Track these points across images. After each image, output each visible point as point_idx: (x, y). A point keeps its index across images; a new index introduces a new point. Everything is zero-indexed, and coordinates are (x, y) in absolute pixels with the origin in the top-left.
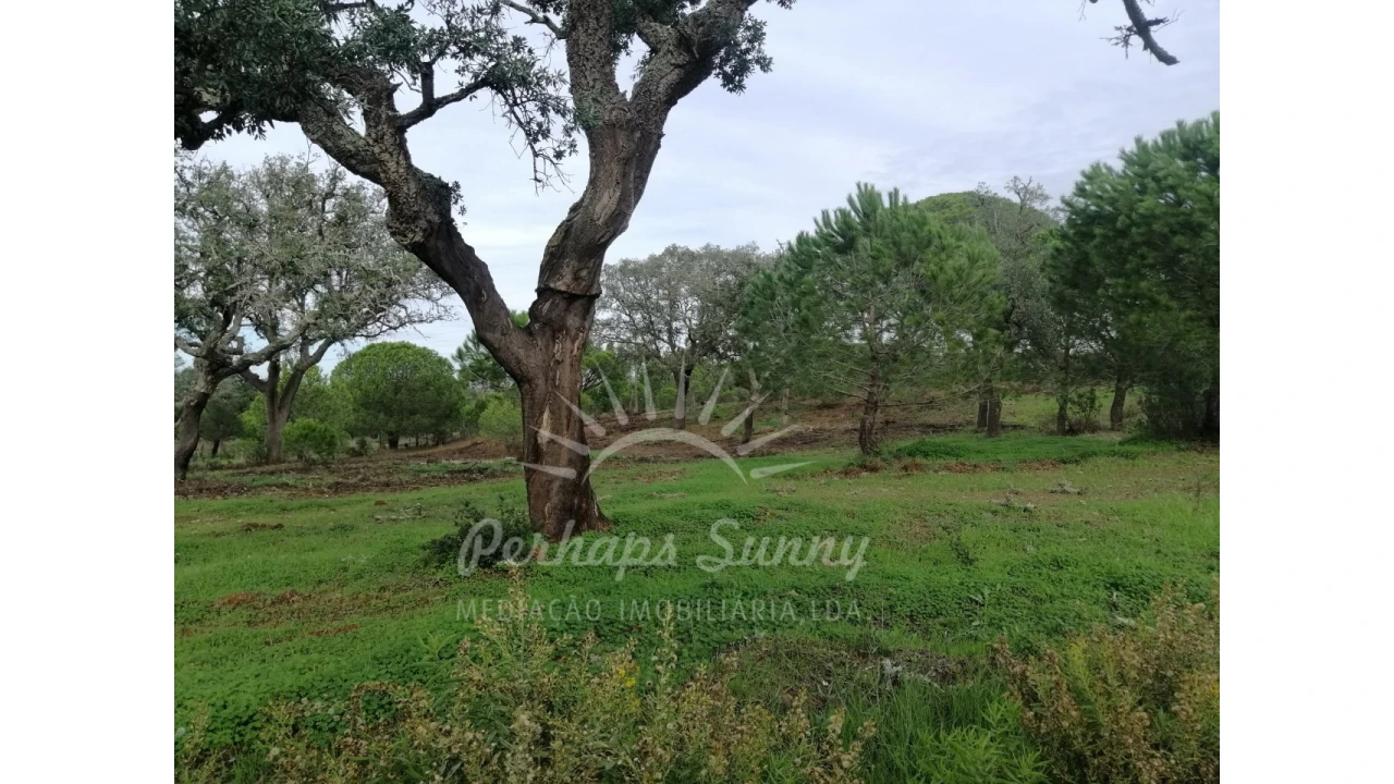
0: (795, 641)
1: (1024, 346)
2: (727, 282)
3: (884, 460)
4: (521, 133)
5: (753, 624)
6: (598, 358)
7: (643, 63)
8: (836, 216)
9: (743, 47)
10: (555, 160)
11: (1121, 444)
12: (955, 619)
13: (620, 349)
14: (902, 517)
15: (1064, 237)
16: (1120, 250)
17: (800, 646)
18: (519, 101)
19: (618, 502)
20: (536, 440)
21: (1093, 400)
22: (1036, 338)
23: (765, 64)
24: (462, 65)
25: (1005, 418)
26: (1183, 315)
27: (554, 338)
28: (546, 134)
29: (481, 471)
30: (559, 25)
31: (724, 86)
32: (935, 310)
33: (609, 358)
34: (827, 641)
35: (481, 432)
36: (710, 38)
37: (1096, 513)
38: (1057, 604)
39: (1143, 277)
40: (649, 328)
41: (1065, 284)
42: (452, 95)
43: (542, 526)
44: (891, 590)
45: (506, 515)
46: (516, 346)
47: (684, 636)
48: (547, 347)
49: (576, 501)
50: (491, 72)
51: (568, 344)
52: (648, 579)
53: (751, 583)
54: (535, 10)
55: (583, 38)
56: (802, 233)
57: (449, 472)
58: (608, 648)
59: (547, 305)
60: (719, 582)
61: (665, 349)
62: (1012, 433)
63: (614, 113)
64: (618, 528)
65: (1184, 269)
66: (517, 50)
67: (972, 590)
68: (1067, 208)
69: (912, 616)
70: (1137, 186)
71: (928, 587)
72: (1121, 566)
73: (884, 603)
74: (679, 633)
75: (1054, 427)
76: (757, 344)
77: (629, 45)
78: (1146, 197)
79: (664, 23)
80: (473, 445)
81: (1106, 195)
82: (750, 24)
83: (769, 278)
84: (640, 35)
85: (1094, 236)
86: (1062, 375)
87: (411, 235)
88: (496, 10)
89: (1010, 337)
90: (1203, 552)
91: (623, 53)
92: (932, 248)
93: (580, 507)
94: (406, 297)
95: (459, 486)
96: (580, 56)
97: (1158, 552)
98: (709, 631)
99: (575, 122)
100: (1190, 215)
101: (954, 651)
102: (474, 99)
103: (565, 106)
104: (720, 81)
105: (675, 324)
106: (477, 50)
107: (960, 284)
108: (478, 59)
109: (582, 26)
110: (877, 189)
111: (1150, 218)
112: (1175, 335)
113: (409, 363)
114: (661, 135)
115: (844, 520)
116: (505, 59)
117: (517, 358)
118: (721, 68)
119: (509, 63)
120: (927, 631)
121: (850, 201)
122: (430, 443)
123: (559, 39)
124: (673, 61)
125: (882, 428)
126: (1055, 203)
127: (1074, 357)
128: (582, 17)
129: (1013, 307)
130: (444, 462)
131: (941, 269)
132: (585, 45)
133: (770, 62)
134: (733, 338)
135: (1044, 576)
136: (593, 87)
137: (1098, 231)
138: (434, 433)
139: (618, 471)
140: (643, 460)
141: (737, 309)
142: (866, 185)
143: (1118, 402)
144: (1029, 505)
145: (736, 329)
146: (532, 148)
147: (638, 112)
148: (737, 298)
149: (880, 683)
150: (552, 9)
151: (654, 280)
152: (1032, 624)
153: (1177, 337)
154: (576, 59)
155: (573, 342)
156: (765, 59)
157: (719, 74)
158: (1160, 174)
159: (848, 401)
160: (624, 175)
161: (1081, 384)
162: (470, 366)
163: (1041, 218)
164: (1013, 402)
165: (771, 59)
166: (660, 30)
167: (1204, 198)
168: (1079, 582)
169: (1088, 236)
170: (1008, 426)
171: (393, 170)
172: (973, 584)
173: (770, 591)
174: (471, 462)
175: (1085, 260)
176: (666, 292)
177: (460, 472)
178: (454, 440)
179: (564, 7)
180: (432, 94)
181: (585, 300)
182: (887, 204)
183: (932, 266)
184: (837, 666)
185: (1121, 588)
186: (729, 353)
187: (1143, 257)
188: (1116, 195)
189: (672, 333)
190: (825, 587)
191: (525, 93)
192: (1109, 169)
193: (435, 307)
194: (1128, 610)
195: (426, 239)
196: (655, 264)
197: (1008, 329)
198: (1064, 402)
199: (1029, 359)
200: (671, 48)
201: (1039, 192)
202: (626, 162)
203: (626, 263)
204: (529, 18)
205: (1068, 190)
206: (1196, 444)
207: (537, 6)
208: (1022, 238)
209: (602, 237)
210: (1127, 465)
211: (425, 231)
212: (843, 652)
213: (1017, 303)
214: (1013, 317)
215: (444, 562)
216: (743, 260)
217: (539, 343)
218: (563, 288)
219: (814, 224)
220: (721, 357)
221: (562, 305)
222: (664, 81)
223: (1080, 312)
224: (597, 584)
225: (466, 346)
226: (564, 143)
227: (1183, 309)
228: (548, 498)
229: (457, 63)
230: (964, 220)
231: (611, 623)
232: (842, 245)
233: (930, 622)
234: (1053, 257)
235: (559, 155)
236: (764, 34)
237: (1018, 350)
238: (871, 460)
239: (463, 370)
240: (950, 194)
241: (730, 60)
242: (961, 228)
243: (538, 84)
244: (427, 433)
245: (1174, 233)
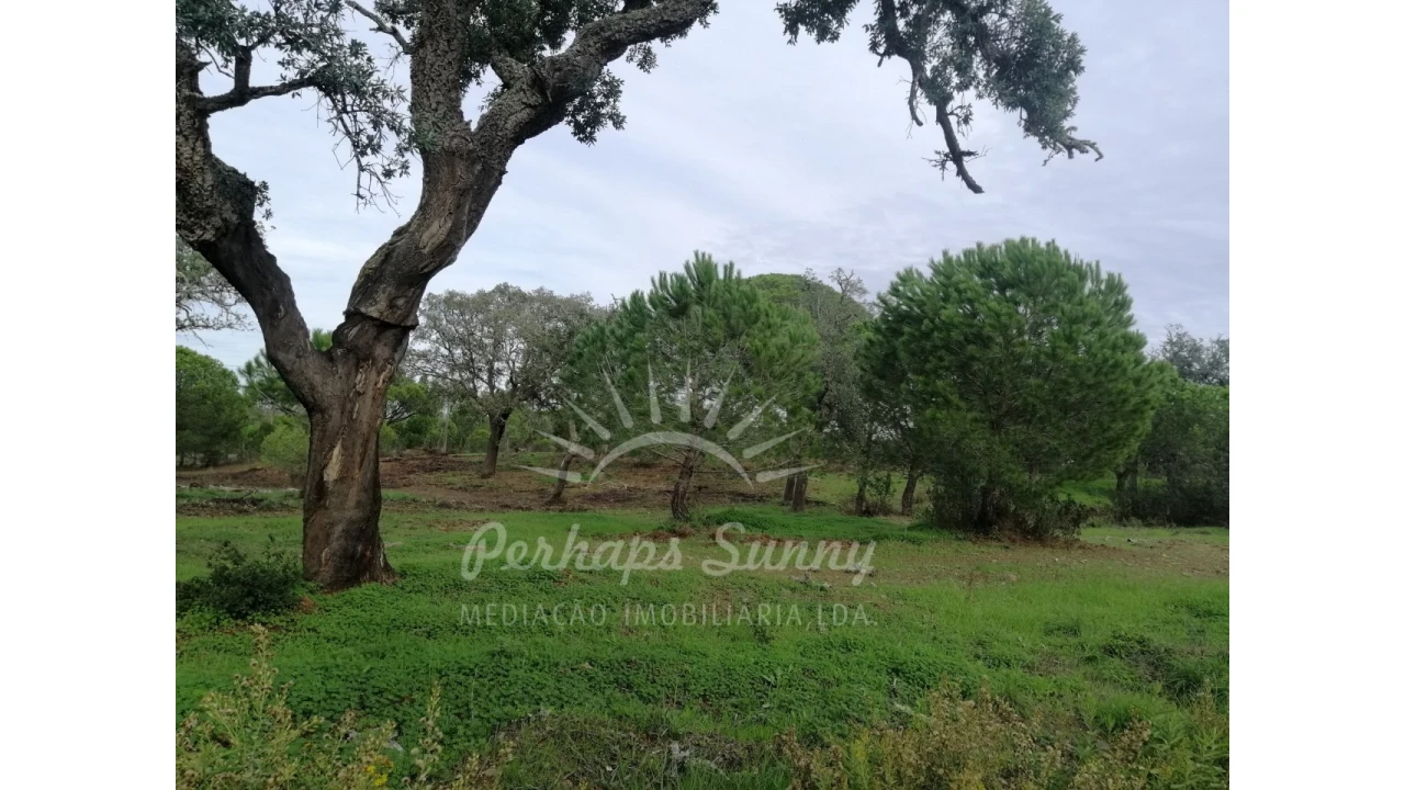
0: (582, 720)
1: (833, 426)
2: (556, 329)
3: (694, 526)
4: (347, 142)
5: (540, 699)
6: (409, 390)
7: (493, 95)
8: (672, 280)
9: (598, 100)
10: (383, 178)
11: (910, 529)
12: (747, 701)
13: (434, 384)
14: (705, 588)
15: (878, 330)
16: (923, 351)
17: (587, 726)
18: (349, 109)
19: (410, 551)
20: (322, 478)
21: (888, 485)
22: (843, 421)
23: (618, 121)
24: (287, 58)
25: (811, 494)
26: (970, 416)
27: (357, 367)
28: (376, 149)
29: (254, 502)
30: (408, 40)
31: (575, 134)
32: (756, 383)
33: (421, 392)
34: (616, 721)
35: (263, 458)
36: (566, 85)
37: (884, 596)
38: (843, 687)
39: (939, 377)
40: (469, 365)
41: (874, 374)
42: (271, 87)
43: (316, 574)
44: (686, 667)
45: (273, 559)
46: (312, 372)
47: (462, 711)
48: (348, 375)
49: (359, 549)
50: (320, 72)
51: (373, 375)
52: (430, 642)
53: (543, 652)
54: (383, 19)
55: (430, 58)
56: (637, 292)
57: (214, 500)
58: (372, 723)
59: (354, 331)
60: (508, 651)
61: (483, 389)
62: (815, 509)
63: (456, 140)
64: (404, 581)
65: (974, 374)
66: (355, 54)
67: (766, 671)
68: (881, 304)
69: (705, 695)
70: (941, 294)
71: (723, 665)
72: (903, 652)
73: (678, 681)
74: (457, 707)
75: (852, 506)
76: (581, 395)
77: (482, 74)
78: (949, 306)
79: (519, 60)
80: (250, 470)
81: (916, 298)
82: (607, 79)
83: (602, 330)
84: (494, 67)
85: (902, 334)
86: (863, 458)
87: (199, 232)
88: (335, 8)
89: (821, 417)
90: (971, 640)
91: (474, 81)
92: (759, 324)
93: (363, 555)
94: (189, 297)
95: (226, 517)
96: (425, 75)
97: (935, 638)
98: (491, 706)
99: (410, 143)
100: (982, 328)
101: (743, 735)
102: (297, 96)
103: (400, 123)
104: (571, 129)
105: (497, 365)
106: (307, 45)
107: (781, 361)
108: (307, 55)
109: (431, 45)
110: (714, 259)
111: (949, 326)
112: (962, 433)
113: (185, 371)
114: (503, 172)
115: (648, 587)
116: (339, 61)
117: (311, 384)
118: (573, 116)
119: (342, 66)
120: (718, 713)
121: (687, 268)
122: (198, 463)
123: (406, 53)
124: (525, 100)
125: (694, 493)
126: (871, 298)
127: (875, 442)
128: (432, 36)
129: (827, 389)
130: (212, 487)
131: (765, 345)
132: (432, 65)
133: (623, 121)
134: (556, 387)
135: (834, 658)
136: (436, 110)
137: (906, 329)
138: (205, 453)
139: (414, 515)
140: (444, 505)
141: (563, 358)
142: (703, 255)
143: (909, 489)
144: (826, 585)
145: (561, 378)
146: (359, 161)
147: (482, 144)
148: (566, 346)
149: (666, 769)
150: (402, 22)
151: (480, 316)
152: (818, 708)
153: (964, 434)
154: (420, 77)
155: (379, 374)
156: (618, 116)
157: (571, 121)
158: (962, 286)
159: (665, 462)
160: (459, 207)
161: (880, 468)
162: (260, 384)
163: (857, 310)
164: (818, 479)
165: (624, 117)
166: (515, 67)
167: (992, 314)
168: (865, 665)
169: (897, 333)
170: (812, 502)
171: (186, 155)
172: (767, 664)
173: (562, 663)
174: (245, 491)
175: (892, 355)
176: (491, 330)
177: (228, 501)
178: (228, 463)
179: (416, 22)
180: (246, 81)
181: (399, 329)
182: (721, 276)
183: (757, 342)
184: (623, 749)
185: (901, 674)
186: (551, 401)
187: (941, 359)
188: (923, 298)
189: (492, 373)
190: (620, 659)
191: (358, 102)
192: (920, 275)
193: (225, 314)
194: (906, 697)
195: (218, 239)
196: (483, 300)
197: (820, 409)
198: (864, 483)
199: (836, 440)
200: (524, 87)
201: (859, 286)
202: (463, 193)
203: (452, 295)
204: (376, 25)
205: (885, 288)
206: (971, 535)
207: (386, 15)
208: (840, 327)
209: (426, 266)
210: (913, 551)
211: (217, 229)
212: (631, 734)
213: (831, 386)
214: (826, 399)
215: (186, 610)
216: (576, 309)
217: (340, 371)
218: (375, 315)
219: (650, 283)
220: (541, 404)
221: (372, 332)
222: (513, 118)
223: (886, 402)
224: (371, 645)
225: (257, 360)
226: (395, 162)
227: (969, 410)
228: (328, 544)
229: (282, 55)
230: (791, 301)
231: (381, 692)
232: (675, 309)
233: (722, 702)
234: (867, 348)
235: (388, 174)
236: (621, 92)
237: (826, 430)
238: (680, 525)
239: (251, 386)
240: (781, 275)
241: (584, 111)
242: (787, 308)
243: (373, 95)
244: (196, 451)
245: (969, 342)
